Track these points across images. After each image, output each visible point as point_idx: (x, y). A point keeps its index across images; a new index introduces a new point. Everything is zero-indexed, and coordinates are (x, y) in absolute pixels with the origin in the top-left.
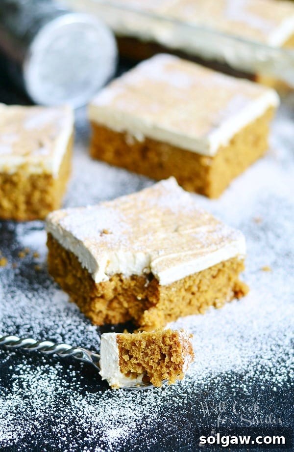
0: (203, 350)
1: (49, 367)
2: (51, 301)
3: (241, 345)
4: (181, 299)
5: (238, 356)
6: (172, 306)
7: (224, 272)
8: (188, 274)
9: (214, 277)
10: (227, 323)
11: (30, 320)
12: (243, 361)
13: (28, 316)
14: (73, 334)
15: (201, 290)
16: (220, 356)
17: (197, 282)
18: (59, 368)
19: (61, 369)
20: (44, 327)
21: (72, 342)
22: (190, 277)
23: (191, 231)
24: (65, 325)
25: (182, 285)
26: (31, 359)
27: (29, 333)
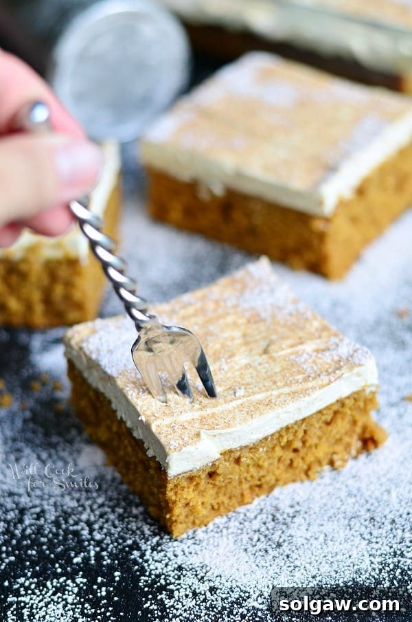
0: (309, 545)
1: (65, 581)
2: (76, 465)
3: (371, 534)
4: (276, 461)
5: (365, 553)
6: (262, 473)
7: (344, 415)
8: (284, 425)
9: (328, 424)
10: (350, 495)
11: (42, 498)
12: (372, 563)
13: (38, 492)
14: (107, 521)
15: (307, 444)
16: (336, 554)
17: (300, 434)
18: (81, 583)
19: (85, 584)
20: (63, 511)
21: (104, 536)
22: (287, 428)
23: (289, 351)
24: (95, 507)
25: (275, 442)
26: (38, 568)
27: (38, 522)
